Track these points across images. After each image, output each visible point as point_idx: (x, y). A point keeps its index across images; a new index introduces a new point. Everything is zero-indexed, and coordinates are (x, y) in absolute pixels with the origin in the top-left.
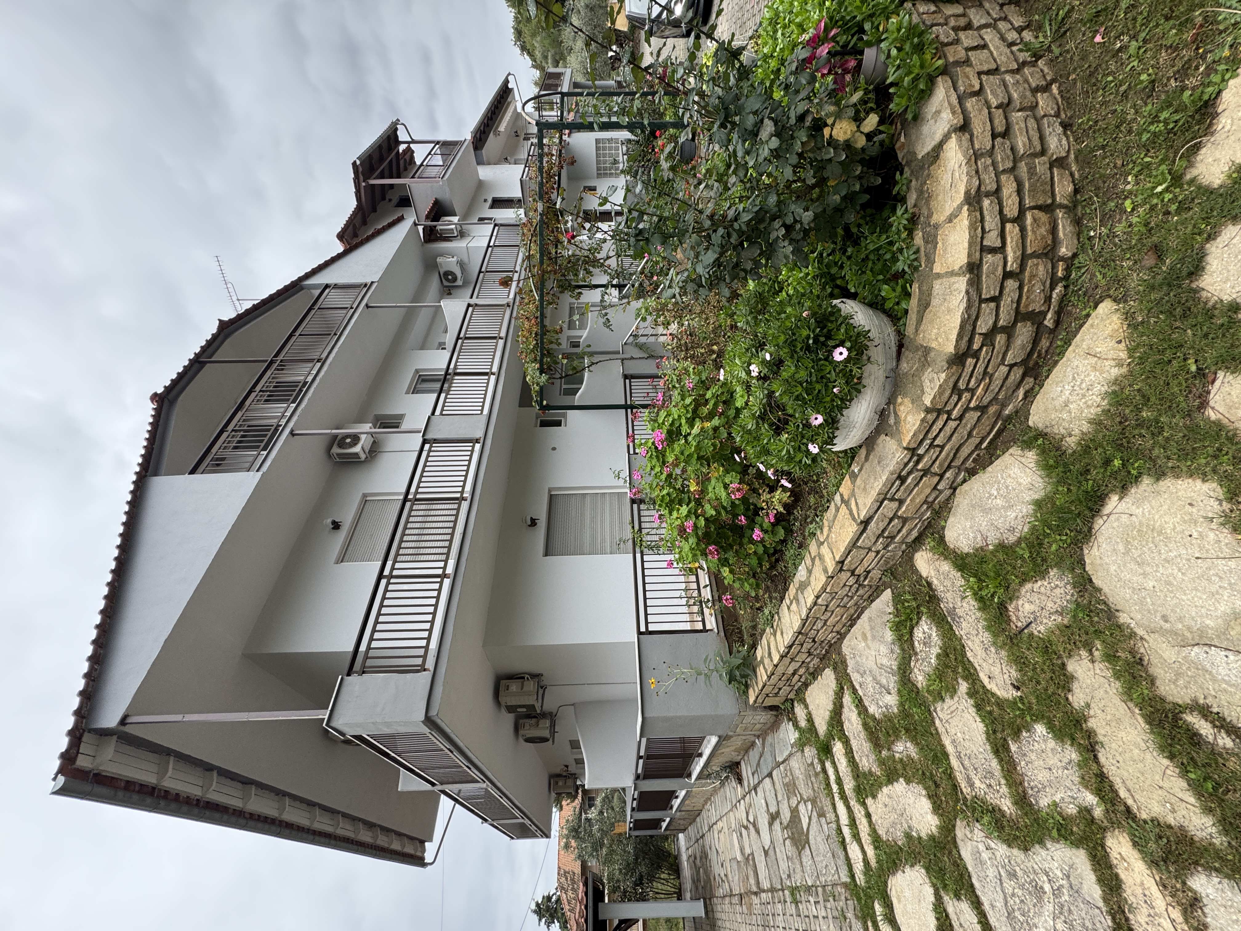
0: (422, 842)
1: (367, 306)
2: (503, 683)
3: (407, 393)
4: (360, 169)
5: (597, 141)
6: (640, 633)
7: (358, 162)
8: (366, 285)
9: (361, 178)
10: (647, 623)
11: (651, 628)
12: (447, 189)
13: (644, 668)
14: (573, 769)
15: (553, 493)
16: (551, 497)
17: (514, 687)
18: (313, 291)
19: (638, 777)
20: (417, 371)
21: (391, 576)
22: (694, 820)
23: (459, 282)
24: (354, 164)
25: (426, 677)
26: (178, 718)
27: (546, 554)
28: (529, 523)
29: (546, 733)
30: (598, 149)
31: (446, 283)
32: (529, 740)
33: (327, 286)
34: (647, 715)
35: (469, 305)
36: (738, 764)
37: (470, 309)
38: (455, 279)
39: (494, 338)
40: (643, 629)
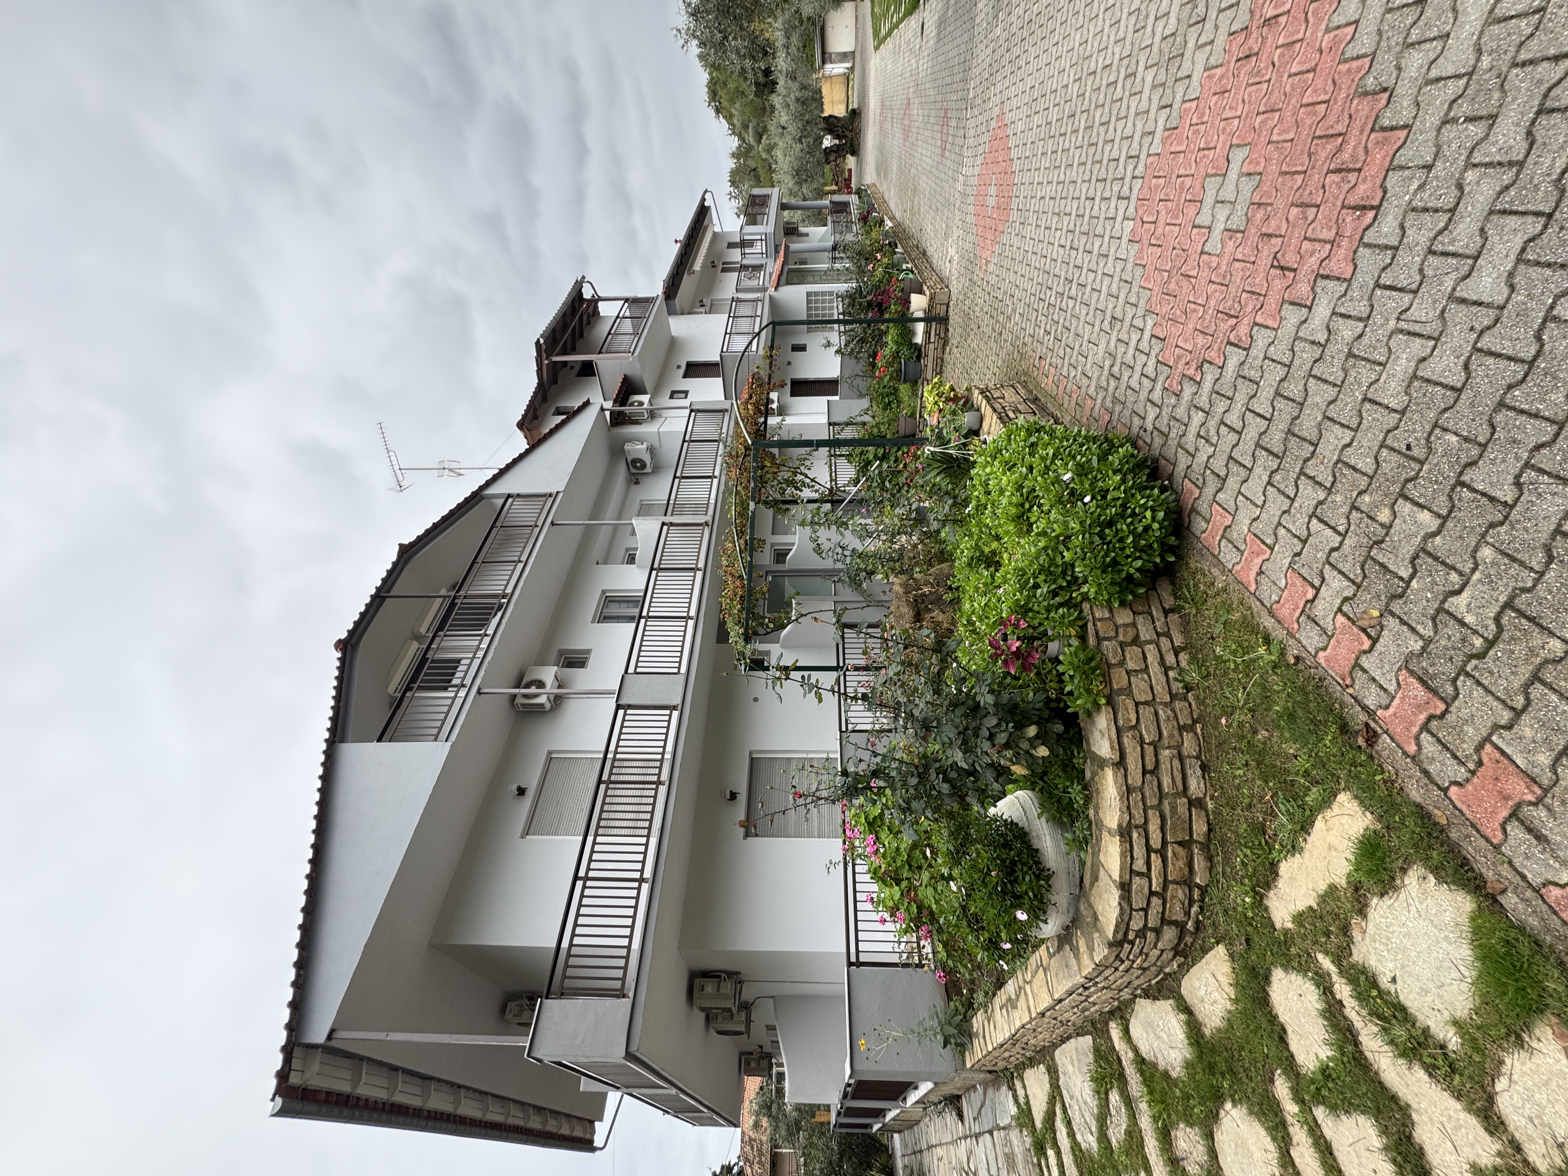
0: (592, 1122)
1: (553, 524)
2: (698, 982)
3: (593, 622)
4: (544, 347)
5: (809, 294)
6: (850, 964)
7: (542, 341)
8: (550, 495)
9: (544, 356)
10: (858, 951)
11: (863, 958)
12: (638, 365)
13: (853, 1009)
14: (767, 1049)
15: (754, 756)
16: (752, 760)
17: (709, 988)
18: (494, 501)
19: (845, 1096)
20: (604, 592)
21: (586, 878)
22: (912, 1127)
23: (648, 469)
24: (538, 343)
25: (626, 1003)
26: (381, 1036)
27: (747, 835)
28: (728, 797)
29: (742, 1028)
30: (809, 302)
31: (633, 471)
32: (720, 1033)
33: (509, 496)
34: (856, 1067)
35: (663, 524)
36: (959, 1097)
37: (665, 528)
38: (644, 466)
39: (693, 569)
40: (853, 959)
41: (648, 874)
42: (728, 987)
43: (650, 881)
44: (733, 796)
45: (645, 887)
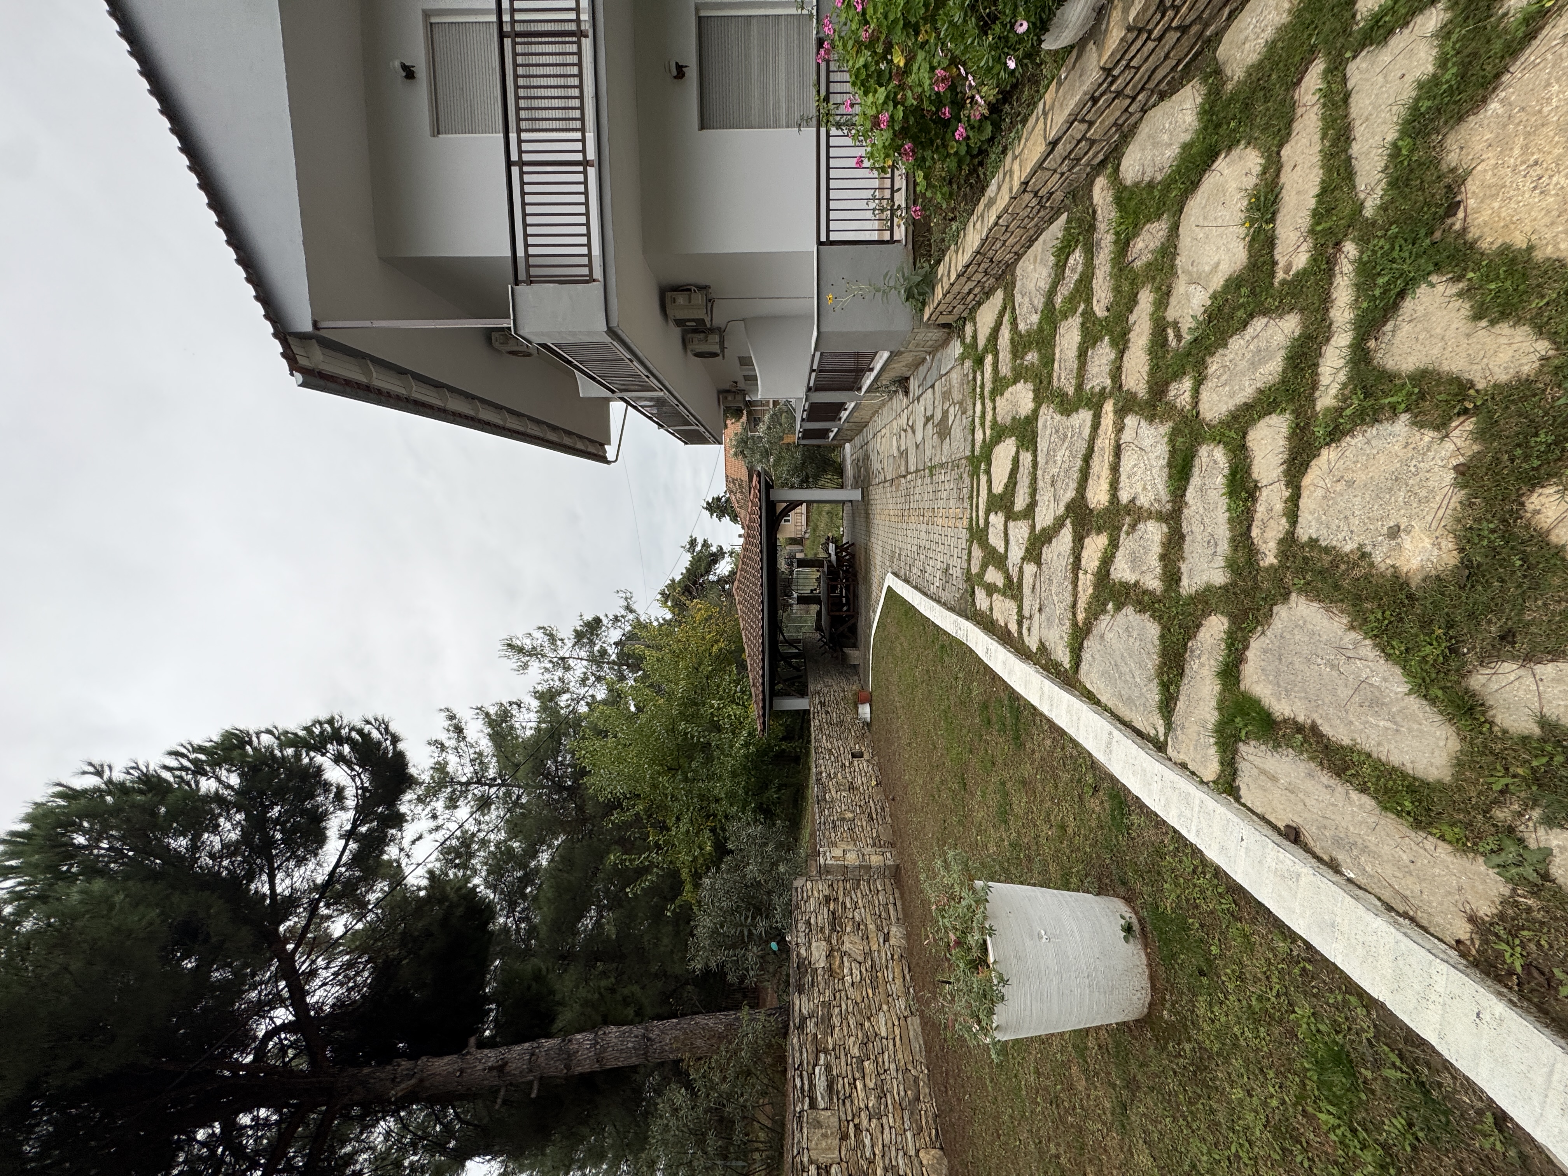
0: (602, 445)
2: (669, 295)
6: (820, 243)
10: (828, 231)
13: (822, 283)
14: (742, 385)
15: (703, 13)
16: (700, 20)
17: (681, 299)
19: (809, 389)
21: (522, 164)
25: (596, 289)
26: (367, 324)
27: (702, 127)
28: (675, 73)
29: (716, 349)
32: (698, 355)
34: (822, 330)
36: (908, 379)
40: (823, 238)
41: (591, 155)
42: (698, 298)
43: (596, 163)
44: (680, 72)
45: (592, 172)
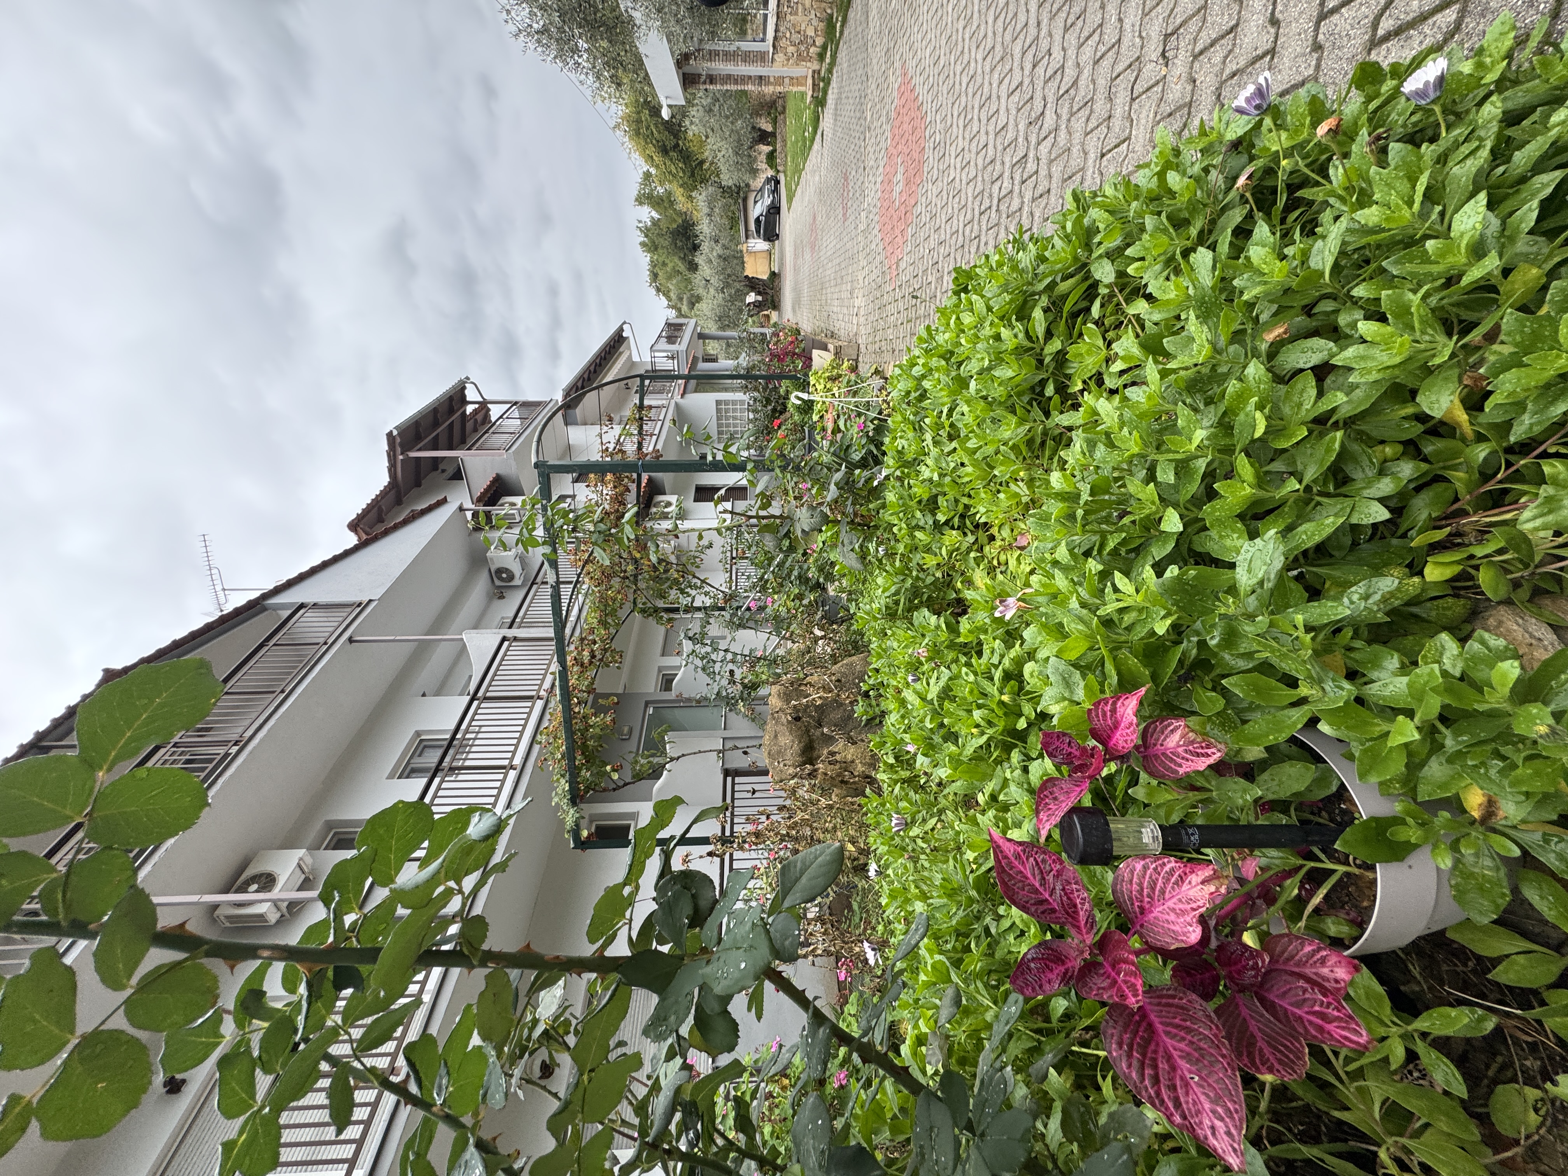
1: (351, 640)
3: (391, 777)
4: (398, 440)
5: (718, 403)
7: (395, 433)
8: (359, 605)
9: (399, 450)
18: (280, 612)
20: (418, 734)
23: (517, 582)
24: (390, 435)
31: (498, 583)
33: (302, 606)
35: (504, 639)
37: (506, 644)
38: (511, 577)
39: (530, 698)
